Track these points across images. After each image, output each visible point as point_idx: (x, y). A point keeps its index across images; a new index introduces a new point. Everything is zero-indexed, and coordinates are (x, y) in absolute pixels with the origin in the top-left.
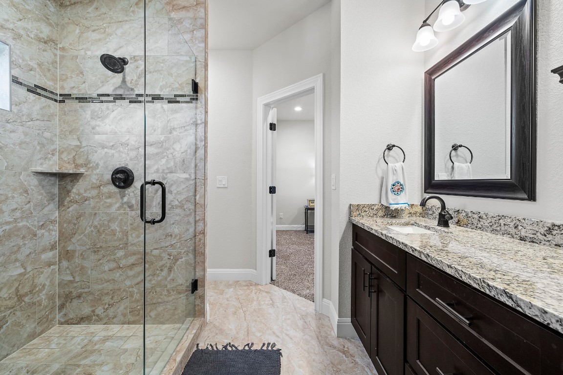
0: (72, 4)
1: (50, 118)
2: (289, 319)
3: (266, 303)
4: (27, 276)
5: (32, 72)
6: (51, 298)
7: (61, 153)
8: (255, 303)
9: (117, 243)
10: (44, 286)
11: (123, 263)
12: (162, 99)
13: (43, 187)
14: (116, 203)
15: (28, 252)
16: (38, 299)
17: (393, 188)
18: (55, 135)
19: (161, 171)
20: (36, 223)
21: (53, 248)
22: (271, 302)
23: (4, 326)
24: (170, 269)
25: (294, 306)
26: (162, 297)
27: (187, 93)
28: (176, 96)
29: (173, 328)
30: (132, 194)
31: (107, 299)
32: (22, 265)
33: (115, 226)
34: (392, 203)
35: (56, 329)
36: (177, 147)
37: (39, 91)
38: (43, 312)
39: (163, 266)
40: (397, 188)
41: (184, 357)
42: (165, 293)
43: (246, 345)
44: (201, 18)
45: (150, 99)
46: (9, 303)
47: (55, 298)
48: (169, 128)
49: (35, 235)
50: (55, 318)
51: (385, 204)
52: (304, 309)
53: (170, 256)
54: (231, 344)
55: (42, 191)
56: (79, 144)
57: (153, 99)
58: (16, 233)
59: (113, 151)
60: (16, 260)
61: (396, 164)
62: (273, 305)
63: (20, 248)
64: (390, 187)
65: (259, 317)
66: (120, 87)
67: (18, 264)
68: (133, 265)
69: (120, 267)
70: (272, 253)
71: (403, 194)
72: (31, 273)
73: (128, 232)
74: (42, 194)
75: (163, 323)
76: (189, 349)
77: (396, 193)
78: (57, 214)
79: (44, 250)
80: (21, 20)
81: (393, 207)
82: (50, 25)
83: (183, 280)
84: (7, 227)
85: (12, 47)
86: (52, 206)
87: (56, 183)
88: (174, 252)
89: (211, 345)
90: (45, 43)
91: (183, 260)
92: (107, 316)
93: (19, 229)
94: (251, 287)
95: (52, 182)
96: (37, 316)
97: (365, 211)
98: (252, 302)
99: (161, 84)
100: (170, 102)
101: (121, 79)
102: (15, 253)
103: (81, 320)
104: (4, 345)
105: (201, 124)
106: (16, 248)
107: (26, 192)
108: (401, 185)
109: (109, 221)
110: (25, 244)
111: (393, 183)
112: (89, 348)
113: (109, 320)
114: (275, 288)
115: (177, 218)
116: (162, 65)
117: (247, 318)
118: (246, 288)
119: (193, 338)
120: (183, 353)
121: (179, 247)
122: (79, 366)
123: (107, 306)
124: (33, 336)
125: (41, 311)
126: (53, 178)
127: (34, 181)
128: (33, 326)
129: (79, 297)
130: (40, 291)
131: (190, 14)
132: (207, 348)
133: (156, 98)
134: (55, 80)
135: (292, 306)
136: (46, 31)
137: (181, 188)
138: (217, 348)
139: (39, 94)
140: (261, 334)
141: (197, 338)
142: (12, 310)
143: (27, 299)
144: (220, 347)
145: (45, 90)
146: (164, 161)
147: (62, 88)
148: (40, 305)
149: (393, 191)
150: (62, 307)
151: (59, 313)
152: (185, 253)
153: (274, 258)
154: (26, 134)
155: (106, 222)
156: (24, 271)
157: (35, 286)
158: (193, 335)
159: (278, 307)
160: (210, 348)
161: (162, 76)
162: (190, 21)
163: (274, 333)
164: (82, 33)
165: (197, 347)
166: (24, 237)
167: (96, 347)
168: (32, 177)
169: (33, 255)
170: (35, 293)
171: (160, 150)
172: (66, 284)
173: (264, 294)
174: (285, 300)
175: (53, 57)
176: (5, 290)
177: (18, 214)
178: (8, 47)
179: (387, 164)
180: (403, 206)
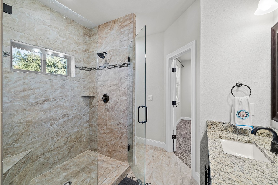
0: (92, 35)
1: (87, 77)
2: (174, 177)
3: (166, 163)
4: (79, 131)
5: (81, 63)
6: (87, 140)
7: (90, 89)
8: (160, 161)
9: (104, 124)
10: (85, 135)
11: (106, 131)
12: (118, 66)
13: (84, 101)
14: (104, 108)
15: (80, 124)
16: (83, 139)
17: (238, 114)
18: (88, 82)
19: (117, 96)
20: (82, 113)
21: (87, 122)
22: (169, 163)
23: (73, 147)
24: (120, 138)
25: (180, 169)
26: (118, 149)
27: (126, 63)
28: (122, 64)
29: (121, 163)
30: (108, 105)
31: (101, 144)
32: (78, 128)
33: (103, 117)
34: (238, 124)
35: (88, 151)
36: (123, 86)
37: (83, 68)
38: (84, 145)
39: (118, 136)
40: (242, 114)
41: (118, 179)
42: (119, 147)
43: (147, 183)
44: (132, 28)
45: (114, 67)
46: (75, 140)
47: (88, 140)
48: (120, 78)
49: (82, 118)
50: (88, 147)
51: (233, 124)
52: (185, 173)
53: (120, 132)
54: (140, 180)
55: (84, 103)
56: (94, 85)
57: (115, 66)
58: (76, 117)
59: (103, 88)
60: (76, 126)
61: (242, 98)
62: (169, 165)
63: (77, 122)
64: (236, 113)
65: (159, 170)
66: (105, 63)
67: (77, 127)
68: (109, 133)
69: (105, 133)
70: (174, 137)
71: (247, 119)
72: (81, 130)
73: (107, 120)
74: (84, 104)
75: (118, 160)
76: (122, 176)
77: (242, 118)
78: (89, 111)
79: (85, 123)
80: (78, 46)
81: (239, 127)
82: (87, 45)
83: (125, 144)
84: (74, 115)
85: (75, 56)
86: (87, 108)
87: (88, 99)
88: (122, 131)
89: (132, 177)
90: (85, 51)
91: (125, 135)
92: (101, 151)
93: (77, 116)
94: (162, 152)
95: (87, 99)
96: (82, 146)
97: (217, 126)
98: (159, 160)
99: (117, 60)
100: (120, 67)
101: (105, 60)
102: (76, 124)
103: (95, 150)
104: (73, 153)
105: (131, 76)
106: (76, 122)
107: (79, 103)
108: (246, 112)
109: (102, 115)
110: (79, 121)
111: (239, 110)
112: (93, 162)
113: (102, 153)
114: (174, 156)
115: (123, 116)
116: (118, 52)
117: (153, 169)
118: (159, 152)
119: (125, 171)
120: (118, 177)
121: (124, 129)
122: (88, 168)
123: (101, 147)
124: (81, 152)
125: (83, 144)
126: (87, 98)
127: (82, 99)
128: (81, 149)
129: (94, 141)
130: (83, 137)
131: (128, 28)
132: (130, 178)
133: (116, 66)
134: (88, 64)
135: (179, 169)
136: (85, 47)
137: (124, 104)
138: (134, 179)
139: (83, 70)
140: (156, 180)
141: (128, 171)
142: (75, 142)
143: (79, 139)
144: (135, 180)
145: (85, 68)
146: (118, 92)
147: (90, 66)
148: (83, 142)
149: (239, 116)
150: (90, 143)
151: (89, 145)
152: (126, 132)
153: (175, 139)
154: (79, 84)
155: (101, 115)
156: (78, 130)
157: (82, 135)
158: (125, 170)
159: (171, 168)
160: (131, 178)
161: (118, 57)
162: (127, 31)
163: (163, 182)
164: (95, 45)
165: (127, 176)
166: (78, 118)
167: (95, 162)
168: (81, 98)
169: (81, 125)
170: (82, 137)
171: (117, 87)
172: (91, 136)
173: (167, 158)
174: (177, 165)
175: (87, 55)
176: (73, 135)
177: (77, 111)
178: (74, 56)
179: (235, 97)
180: (248, 128)
